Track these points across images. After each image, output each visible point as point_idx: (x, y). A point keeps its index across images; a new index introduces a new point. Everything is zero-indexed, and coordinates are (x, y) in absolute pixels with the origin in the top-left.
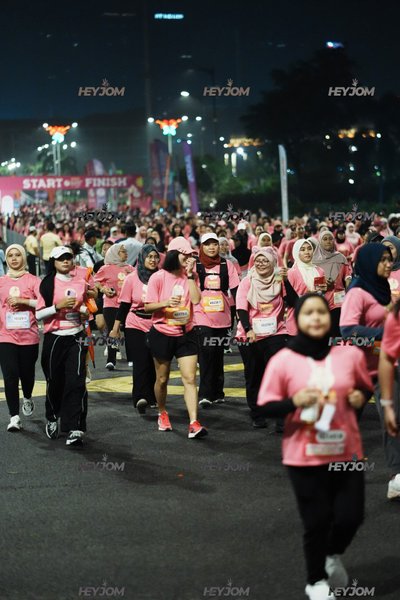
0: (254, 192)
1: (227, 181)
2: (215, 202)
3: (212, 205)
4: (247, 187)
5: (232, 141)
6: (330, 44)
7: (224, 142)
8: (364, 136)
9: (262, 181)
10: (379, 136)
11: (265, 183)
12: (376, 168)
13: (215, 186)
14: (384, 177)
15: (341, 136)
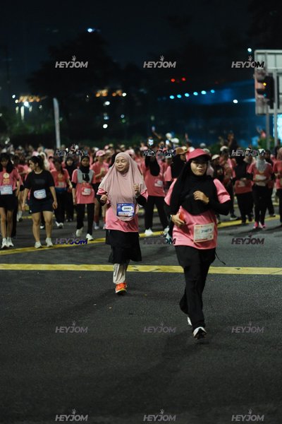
0: (37, 133)
1: (18, 125)
2: (9, 140)
3: (6, 142)
4: (31, 129)
5: (21, 98)
6: (90, 30)
7: (15, 99)
8: (114, 95)
9: (42, 126)
10: (124, 95)
11: (45, 126)
12: (122, 116)
13: (9, 128)
14: (128, 123)
15: (98, 95)
